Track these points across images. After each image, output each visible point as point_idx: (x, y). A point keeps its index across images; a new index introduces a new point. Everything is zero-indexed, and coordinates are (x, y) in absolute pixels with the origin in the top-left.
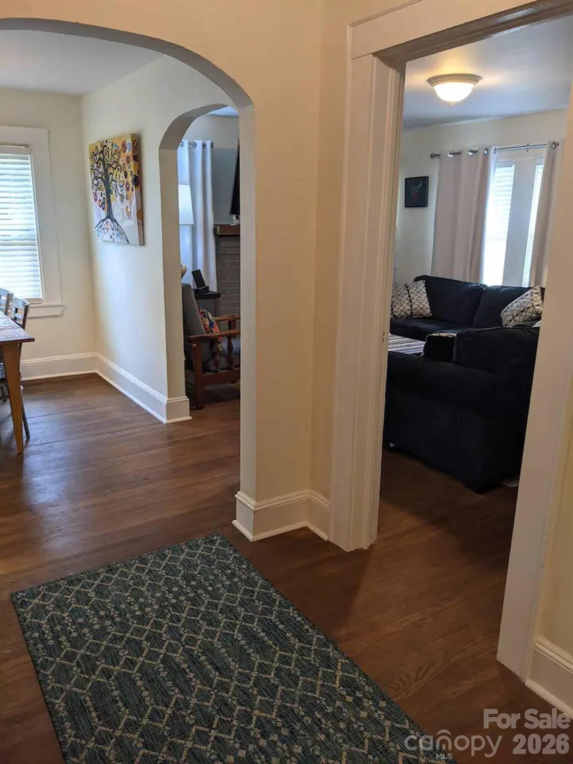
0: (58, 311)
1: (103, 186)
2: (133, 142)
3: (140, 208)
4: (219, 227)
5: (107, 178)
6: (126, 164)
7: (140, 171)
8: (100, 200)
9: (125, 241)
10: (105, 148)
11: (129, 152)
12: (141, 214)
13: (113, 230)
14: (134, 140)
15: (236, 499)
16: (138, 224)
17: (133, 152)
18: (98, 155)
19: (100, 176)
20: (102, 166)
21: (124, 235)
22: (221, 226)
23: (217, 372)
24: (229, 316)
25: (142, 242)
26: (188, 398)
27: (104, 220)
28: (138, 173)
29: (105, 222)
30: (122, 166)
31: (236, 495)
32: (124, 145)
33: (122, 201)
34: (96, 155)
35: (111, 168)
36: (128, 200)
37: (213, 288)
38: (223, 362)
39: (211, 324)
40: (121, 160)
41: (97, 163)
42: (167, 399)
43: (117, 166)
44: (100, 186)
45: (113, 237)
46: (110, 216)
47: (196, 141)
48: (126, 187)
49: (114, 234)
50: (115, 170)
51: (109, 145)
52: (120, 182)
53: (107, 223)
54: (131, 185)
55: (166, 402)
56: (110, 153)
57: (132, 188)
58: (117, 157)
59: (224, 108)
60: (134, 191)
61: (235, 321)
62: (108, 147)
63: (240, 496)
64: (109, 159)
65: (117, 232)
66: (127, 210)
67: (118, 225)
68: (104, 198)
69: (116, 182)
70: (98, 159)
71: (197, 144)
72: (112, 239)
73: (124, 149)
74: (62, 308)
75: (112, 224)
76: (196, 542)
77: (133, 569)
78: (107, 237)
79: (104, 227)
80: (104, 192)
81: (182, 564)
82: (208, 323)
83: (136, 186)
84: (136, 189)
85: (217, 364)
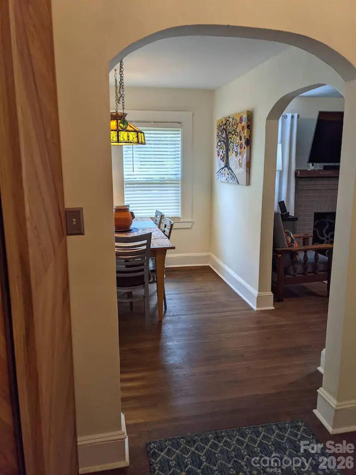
0: (188, 225)
1: (224, 147)
2: (248, 117)
3: (248, 160)
4: (299, 171)
5: (228, 140)
6: (242, 131)
7: (250, 136)
8: (221, 155)
9: (236, 182)
10: (228, 122)
11: (244, 123)
12: (249, 165)
13: (228, 175)
14: (248, 115)
15: (317, 393)
16: (247, 171)
17: (247, 123)
18: (222, 127)
19: (223, 140)
20: (225, 133)
21: (236, 178)
22: (300, 171)
23: (295, 276)
24: (304, 235)
25: (248, 183)
26: (273, 293)
27: (223, 168)
28: (249, 137)
29: (223, 170)
30: (238, 133)
31: (318, 390)
32: (241, 119)
33: (236, 156)
34: (221, 127)
35: (231, 134)
36: (241, 155)
37: (292, 213)
38: (299, 268)
39: (292, 241)
40: (238, 129)
41: (221, 131)
42: (258, 293)
43: (235, 133)
44: (222, 146)
45: (228, 179)
46: (227, 165)
47: (287, 114)
48: (240, 146)
49: (228, 177)
50: (233, 136)
51: (231, 120)
52: (236, 143)
53: (224, 170)
54: (244, 145)
55: (257, 295)
56: (231, 124)
57: (244, 147)
58: (236, 127)
59: (324, 86)
60: (246, 149)
61: (308, 238)
62: (230, 121)
63: (321, 391)
64: (230, 129)
65: (231, 176)
66: (239, 161)
67: (232, 171)
68: (224, 154)
69: (233, 144)
70: (222, 129)
71: (288, 116)
72: (227, 180)
73: (241, 122)
74: (191, 223)
75: (228, 170)
76: (284, 425)
77: (234, 440)
78: (224, 179)
79: (222, 173)
80: (225, 150)
81: (273, 445)
82: (290, 240)
83: (247, 146)
84: (247, 148)
85: (295, 270)
